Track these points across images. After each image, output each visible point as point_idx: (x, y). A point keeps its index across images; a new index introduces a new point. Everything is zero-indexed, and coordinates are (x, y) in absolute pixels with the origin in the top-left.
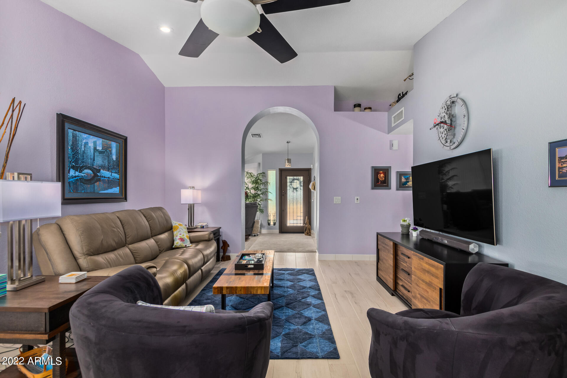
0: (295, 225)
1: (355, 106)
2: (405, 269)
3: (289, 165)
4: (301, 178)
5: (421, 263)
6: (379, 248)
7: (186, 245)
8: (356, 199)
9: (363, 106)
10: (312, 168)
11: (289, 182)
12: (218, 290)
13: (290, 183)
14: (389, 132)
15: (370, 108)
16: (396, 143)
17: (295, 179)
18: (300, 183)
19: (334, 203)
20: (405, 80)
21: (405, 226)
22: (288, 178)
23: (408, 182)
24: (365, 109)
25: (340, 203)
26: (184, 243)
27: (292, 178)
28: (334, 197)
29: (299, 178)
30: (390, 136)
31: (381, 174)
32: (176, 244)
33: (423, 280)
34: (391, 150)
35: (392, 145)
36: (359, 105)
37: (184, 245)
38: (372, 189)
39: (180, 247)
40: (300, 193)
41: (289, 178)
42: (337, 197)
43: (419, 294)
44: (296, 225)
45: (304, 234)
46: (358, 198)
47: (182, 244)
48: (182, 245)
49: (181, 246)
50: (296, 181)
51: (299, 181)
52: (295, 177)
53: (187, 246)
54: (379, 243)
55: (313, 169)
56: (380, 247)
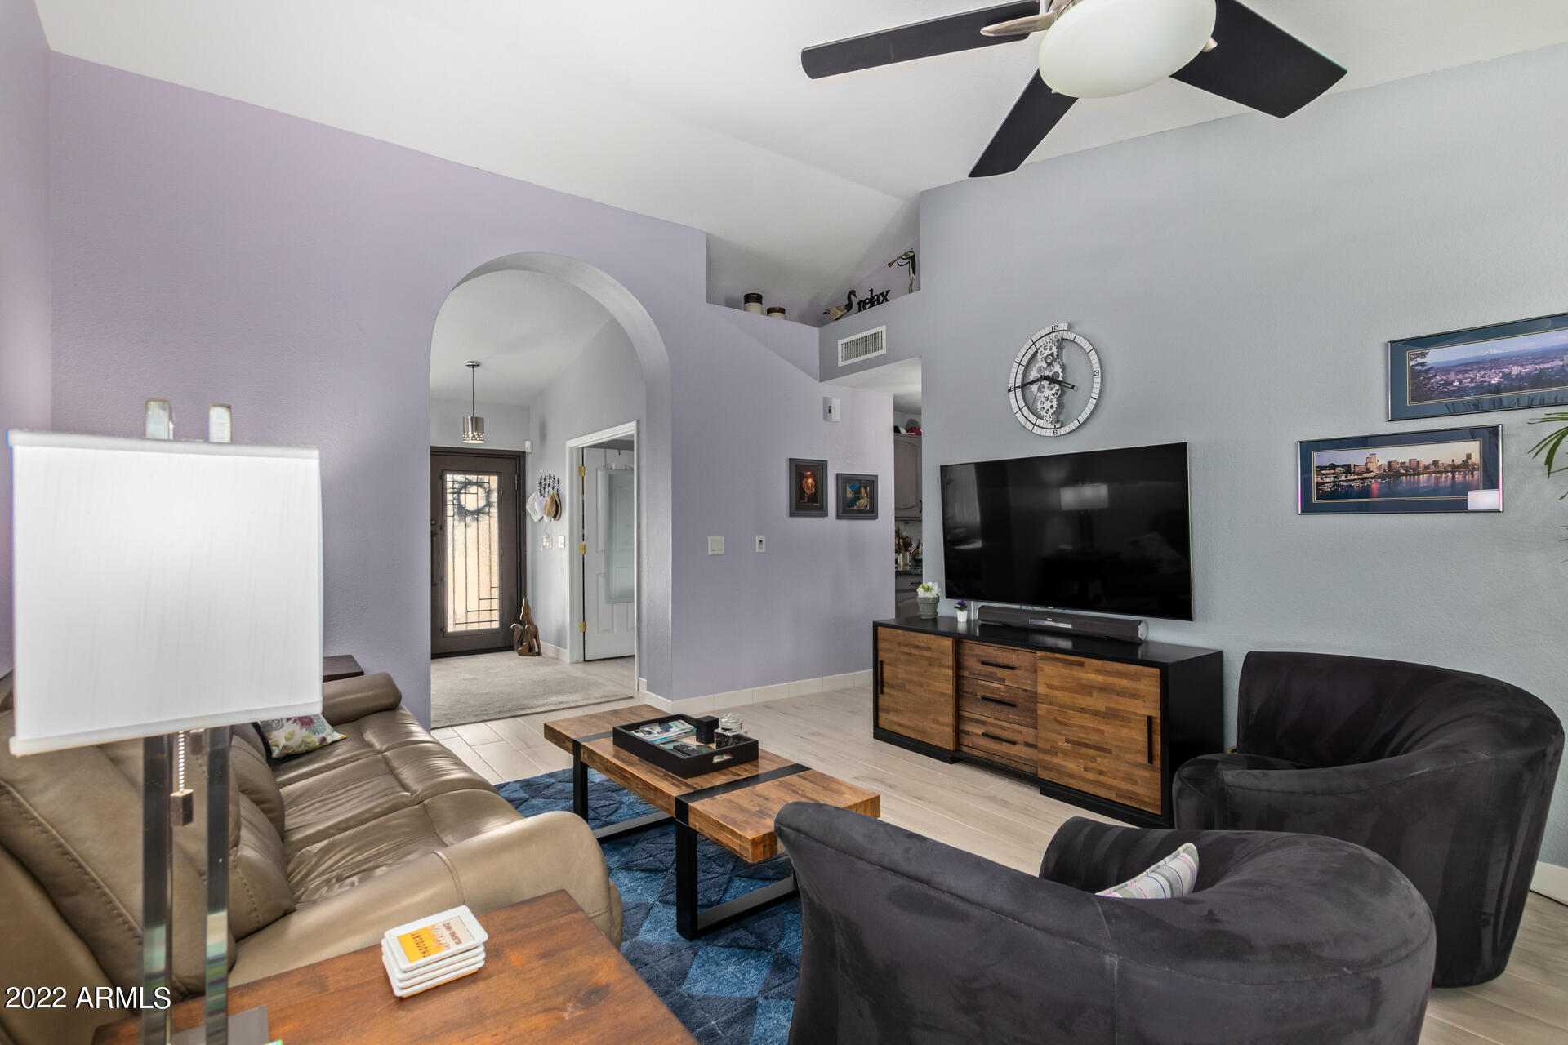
0: (473, 627)
1: (749, 298)
2: (999, 695)
3: (479, 436)
4: (493, 481)
5: (1075, 673)
6: (880, 659)
7: (324, 739)
8: (758, 542)
9: (768, 303)
10: (528, 450)
11: (451, 491)
12: (765, 846)
13: (454, 493)
14: (824, 377)
15: (782, 311)
16: (836, 405)
17: (471, 483)
18: (488, 494)
19: (710, 552)
20: (890, 265)
21: (930, 602)
22: (449, 477)
23: (859, 499)
24: (770, 311)
25: (723, 553)
26: (315, 732)
27: (459, 478)
28: (709, 538)
29: (486, 478)
30: (827, 388)
31: (808, 477)
32: (287, 740)
33: (1082, 709)
34: (827, 422)
35: (829, 410)
36: (758, 299)
37: (315, 740)
38: (792, 514)
39: (303, 749)
40: (490, 526)
41: (452, 479)
42: (717, 538)
43: (1067, 741)
44: (477, 628)
45: (514, 654)
46: (763, 538)
47: (308, 737)
48: (308, 740)
49: (306, 744)
50: (473, 489)
51: (485, 489)
52: (473, 478)
53: (329, 740)
54: (881, 645)
55: (531, 453)
56: (882, 656)
